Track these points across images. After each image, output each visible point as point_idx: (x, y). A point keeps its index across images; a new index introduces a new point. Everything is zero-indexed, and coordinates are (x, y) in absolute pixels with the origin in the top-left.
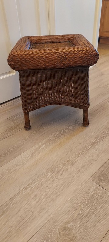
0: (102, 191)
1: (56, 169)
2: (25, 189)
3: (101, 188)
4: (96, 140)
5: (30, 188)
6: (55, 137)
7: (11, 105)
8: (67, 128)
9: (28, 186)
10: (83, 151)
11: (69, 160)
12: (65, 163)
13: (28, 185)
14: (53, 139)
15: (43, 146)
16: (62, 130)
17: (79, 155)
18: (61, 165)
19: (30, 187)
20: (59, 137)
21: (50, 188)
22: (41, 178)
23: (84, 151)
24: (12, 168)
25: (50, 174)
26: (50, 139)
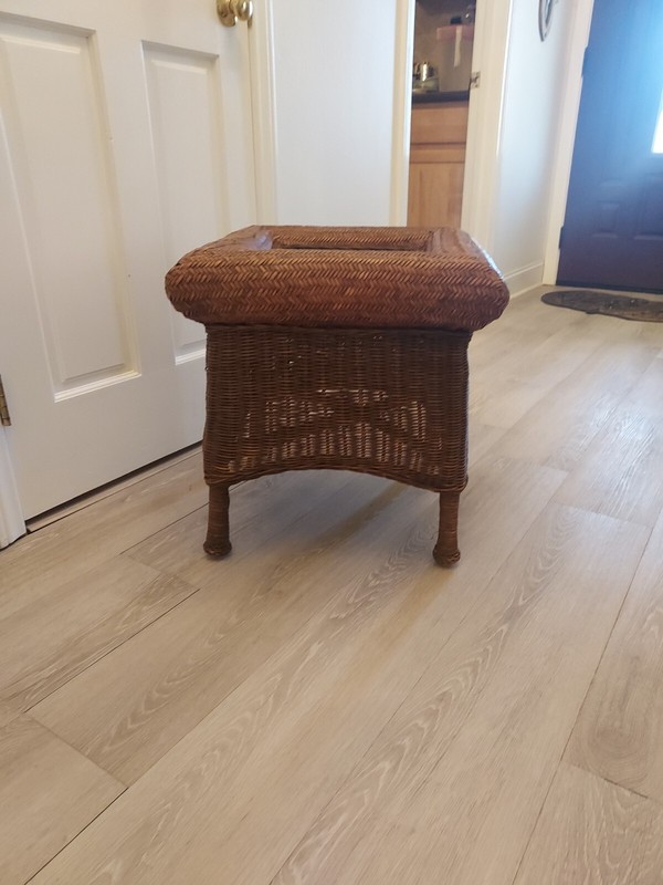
0: (636, 806)
1: (407, 742)
2: (300, 856)
3: (627, 793)
4: (516, 600)
5: (319, 850)
6: (348, 605)
7: (123, 500)
8: (387, 565)
9: (310, 842)
10: (486, 650)
11: (445, 693)
12: (434, 707)
13: (306, 837)
14: (343, 615)
15: (315, 648)
16: (370, 578)
17: (475, 666)
18: (420, 722)
19: (318, 843)
20: (366, 602)
21: (413, 831)
22: (355, 791)
23: (490, 648)
24: (204, 766)
25: (387, 765)
26: (334, 616)
